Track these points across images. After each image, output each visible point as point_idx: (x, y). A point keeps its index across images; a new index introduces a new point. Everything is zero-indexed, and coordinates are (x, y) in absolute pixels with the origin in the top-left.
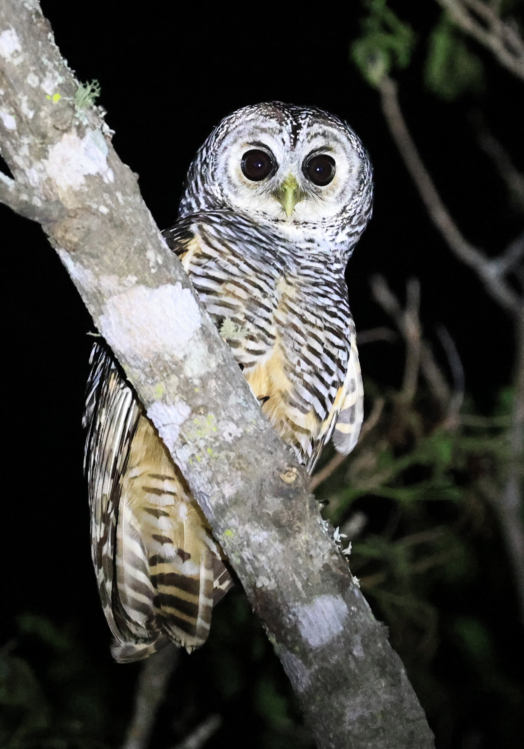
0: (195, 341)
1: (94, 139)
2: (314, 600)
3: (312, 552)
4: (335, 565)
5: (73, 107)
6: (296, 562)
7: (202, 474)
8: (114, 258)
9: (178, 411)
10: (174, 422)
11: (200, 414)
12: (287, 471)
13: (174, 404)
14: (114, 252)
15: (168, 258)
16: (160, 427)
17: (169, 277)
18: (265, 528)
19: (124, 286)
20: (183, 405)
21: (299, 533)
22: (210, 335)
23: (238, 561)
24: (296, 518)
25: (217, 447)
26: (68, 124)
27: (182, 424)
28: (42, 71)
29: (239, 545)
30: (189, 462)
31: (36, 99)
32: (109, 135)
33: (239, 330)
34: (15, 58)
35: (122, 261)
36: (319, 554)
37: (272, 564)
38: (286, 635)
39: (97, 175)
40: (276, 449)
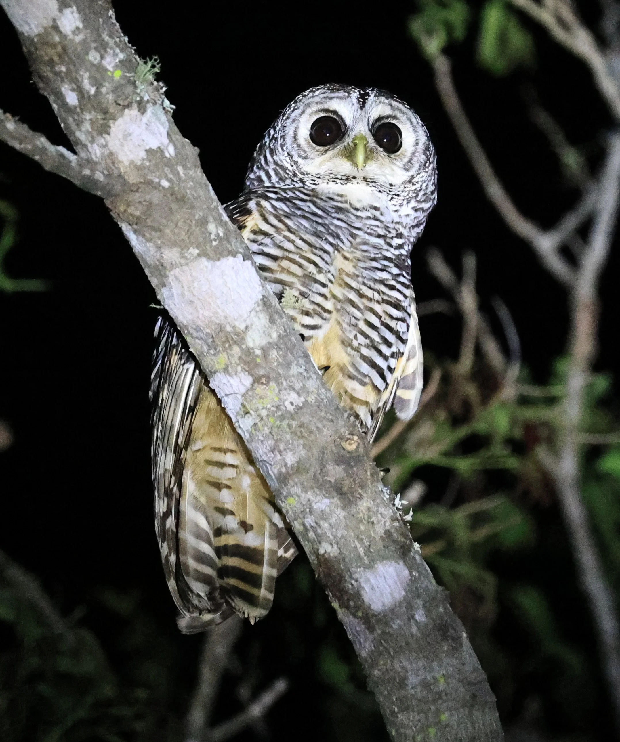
0: (257, 312)
1: (155, 115)
2: (376, 566)
3: (374, 519)
4: (396, 530)
5: (134, 83)
6: (358, 528)
7: (265, 443)
8: (176, 231)
9: (240, 380)
10: (236, 392)
11: (262, 383)
12: (348, 439)
13: (236, 374)
14: (176, 225)
15: (229, 231)
16: (223, 397)
17: (230, 249)
18: (327, 495)
19: (186, 258)
20: (245, 374)
21: (361, 500)
22: (271, 306)
23: (301, 528)
24: (358, 485)
25: (279, 417)
26: (129, 100)
27: (244, 394)
28: (102, 48)
29: (302, 512)
30: (251, 432)
31: (98, 76)
32: (170, 110)
33: (299, 301)
34: (77, 35)
35: (184, 234)
36: (381, 521)
37: (334, 530)
38: (349, 600)
39: (158, 150)
40: (337, 418)
